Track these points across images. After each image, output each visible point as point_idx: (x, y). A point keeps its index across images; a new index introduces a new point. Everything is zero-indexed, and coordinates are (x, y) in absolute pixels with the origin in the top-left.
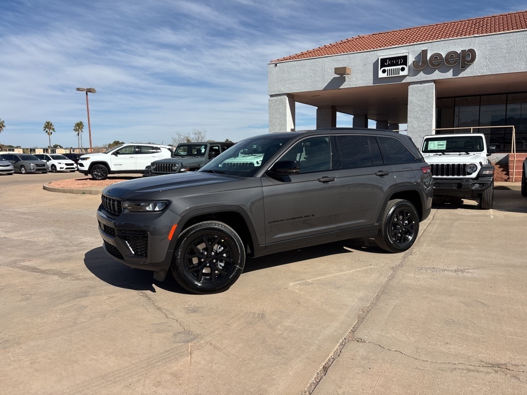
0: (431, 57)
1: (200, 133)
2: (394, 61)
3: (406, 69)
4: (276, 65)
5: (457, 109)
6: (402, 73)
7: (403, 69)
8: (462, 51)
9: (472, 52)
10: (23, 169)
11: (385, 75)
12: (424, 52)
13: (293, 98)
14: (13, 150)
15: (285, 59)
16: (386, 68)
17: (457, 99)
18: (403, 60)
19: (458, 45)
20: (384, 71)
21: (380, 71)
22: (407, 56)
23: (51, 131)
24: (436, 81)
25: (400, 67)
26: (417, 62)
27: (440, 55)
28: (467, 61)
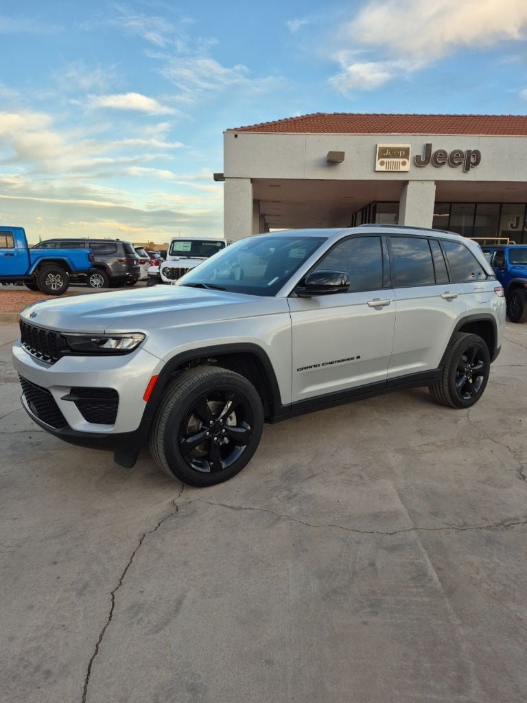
0: (436, 153)
2: (395, 152)
3: (408, 163)
7: (404, 163)
8: (468, 151)
9: (477, 154)
11: (383, 168)
12: (428, 147)
16: (385, 160)
17: (453, 205)
18: (405, 153)
19: (464, 143)
20: (382, 163)
21: (378, 163)
22: (409, 148)
24: (437, 182)
25: (401, 160)
26: (420, 156)
27: (445, 152)
28: (472, 163)
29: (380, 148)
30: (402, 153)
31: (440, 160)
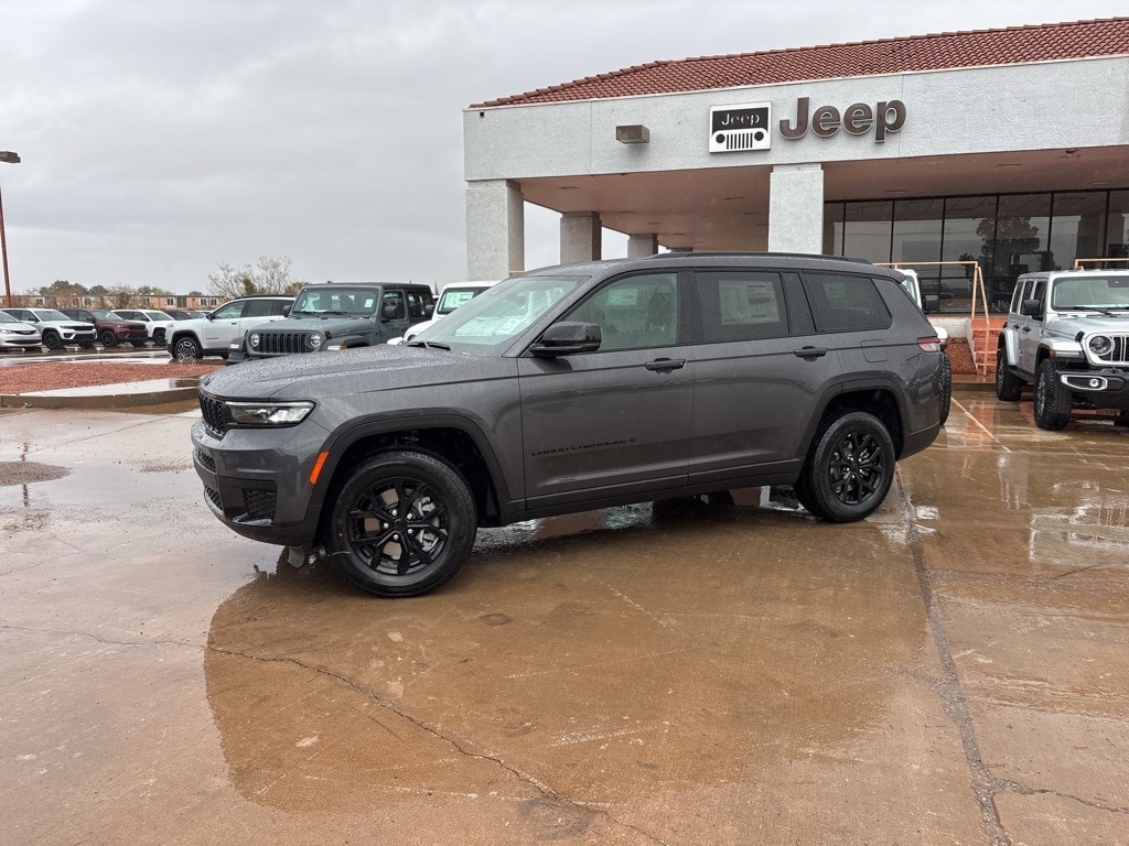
0: (818, 113)
2: (742, 118)
3: (767, 135)
4: (482, 114)
6: (757, 145)
7: (759, 137)
8: (879, 104)
9: (898, 107)
11: (722, 147)
12: (803, 104)
13: (521, 190)
15: (501, 102)
16: (725, 133)
18: (759, 117)
19: (872, 90)
20: (720, 139)
21: (712, 139)
22: (766, 109)
24: (825, 165)
25: (754, 131)
26: (788, 121)
27: (834, 111)
28: (888, 126)
29: (714, 113)
30: (755, 119)
31: (825, 124)
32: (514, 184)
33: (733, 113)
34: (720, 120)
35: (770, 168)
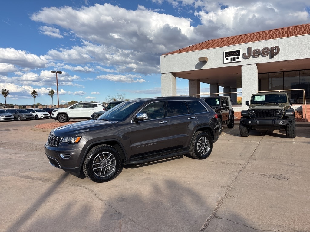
0: (254, 51)
1: (121, 96)
2: (233, 53)
3: (240, 57)
4: (165, 57)
5: (270, 79)
6: (237, 60)
7: (238, 58)
8: (272, 47)
9: (277, 48)
10: (19, 118)
11: (228, 61)
13: (175, 75)
14: (13, 107)
15: (170, 53)
16: (228, 58)
17: (270, 74)
18: (238, 53)
19: (269, 44)
20: (227, 59)
21: (225, 59)
22: (240, 51)
23: (36, 95)
24: (257, 65)
25: (236, 57)
27: (259, 50)
28: (275, 53)
29: (225, 52)
30: (236, 53)
31: (256, 54)
32: (173, 74)
33: (230, 52)
34: (227, 54)
35: (241, 66)
